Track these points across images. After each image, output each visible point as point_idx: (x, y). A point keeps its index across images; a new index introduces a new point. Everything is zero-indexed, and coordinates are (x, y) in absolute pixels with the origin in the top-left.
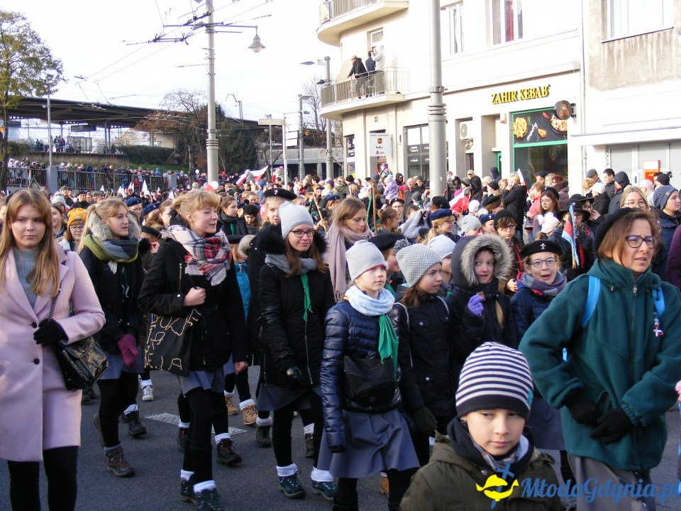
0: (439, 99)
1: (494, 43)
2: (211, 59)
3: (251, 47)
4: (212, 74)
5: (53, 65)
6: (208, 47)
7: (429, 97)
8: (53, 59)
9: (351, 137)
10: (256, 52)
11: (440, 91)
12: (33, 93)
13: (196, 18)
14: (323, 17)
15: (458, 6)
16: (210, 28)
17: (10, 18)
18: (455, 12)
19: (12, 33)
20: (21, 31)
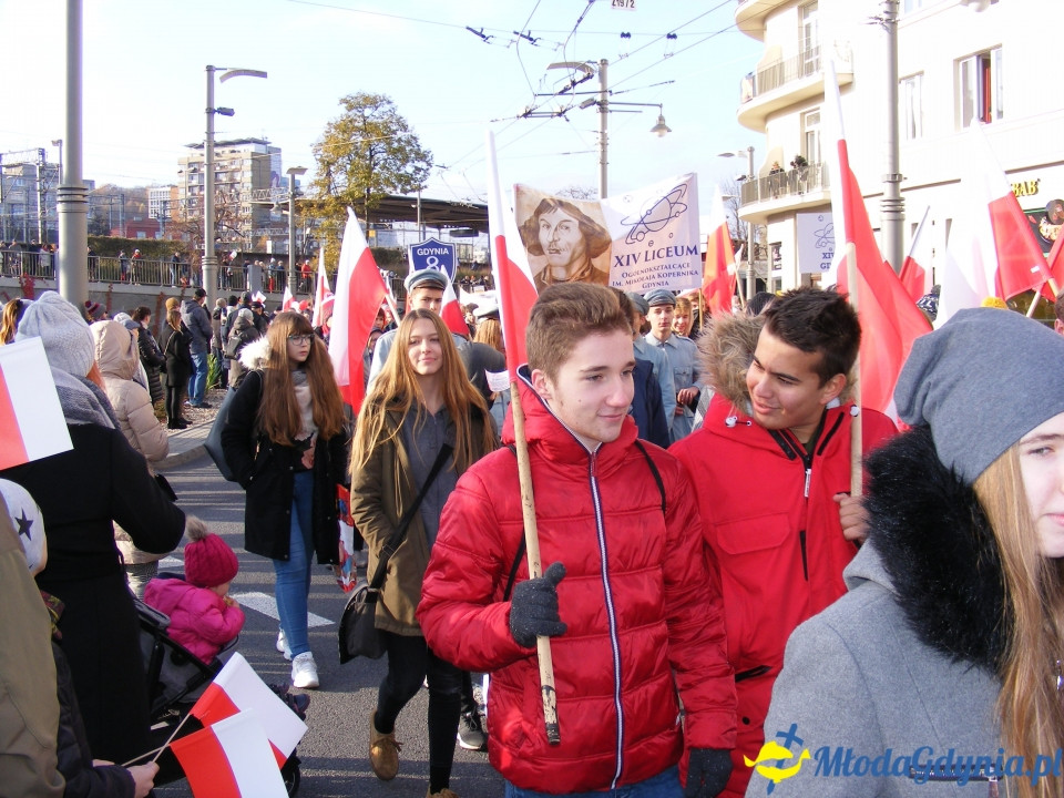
0: (895, 190)
1: (965, 126)
2: (604, 145)
3: (655, 129)
4: (604, 163)
5: (422, 156)
6: (600, 130)
7: (882, 194)
8: (422, 149)
9: (777, 246)
10: (660, 136)
11: (896, 179)
12: (399, 190)
13: (574, 84)
14: (744, 95)
15: (917, 78)
16: (603, 106)
17: (373, 102)
18: (913, 84)
19: (375, 120)
20: (385, 117)
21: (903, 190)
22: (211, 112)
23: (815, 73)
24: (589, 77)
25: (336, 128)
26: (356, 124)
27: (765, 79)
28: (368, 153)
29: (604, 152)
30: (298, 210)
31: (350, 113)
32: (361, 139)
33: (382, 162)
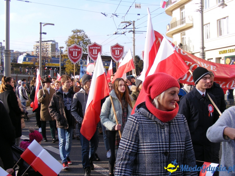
0: (203, 51)
1: (220, 36)
2: (134, 41)
4: (134, 45)
6: (133, 37)
11: (203, 48)
12: (86, 52)
13: (127, 26)
14: (167, 29)
15: (208, 24)
16: (134, 32)
17: (80, 31)
18: (207, 26)
19: (80, 36)
20: (83, 35)
21: (205, 51)
22: (41, 33)
23: (184, 24)
24: (130, 25)
25: (71, 37)
26: (76, 36)
27: (172, 25)
28: (78, 43)
29: (134, 43)
30: (62, 57)
31: (74, 34)
32: (77, 40)
33: (82, 46)
